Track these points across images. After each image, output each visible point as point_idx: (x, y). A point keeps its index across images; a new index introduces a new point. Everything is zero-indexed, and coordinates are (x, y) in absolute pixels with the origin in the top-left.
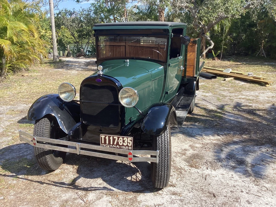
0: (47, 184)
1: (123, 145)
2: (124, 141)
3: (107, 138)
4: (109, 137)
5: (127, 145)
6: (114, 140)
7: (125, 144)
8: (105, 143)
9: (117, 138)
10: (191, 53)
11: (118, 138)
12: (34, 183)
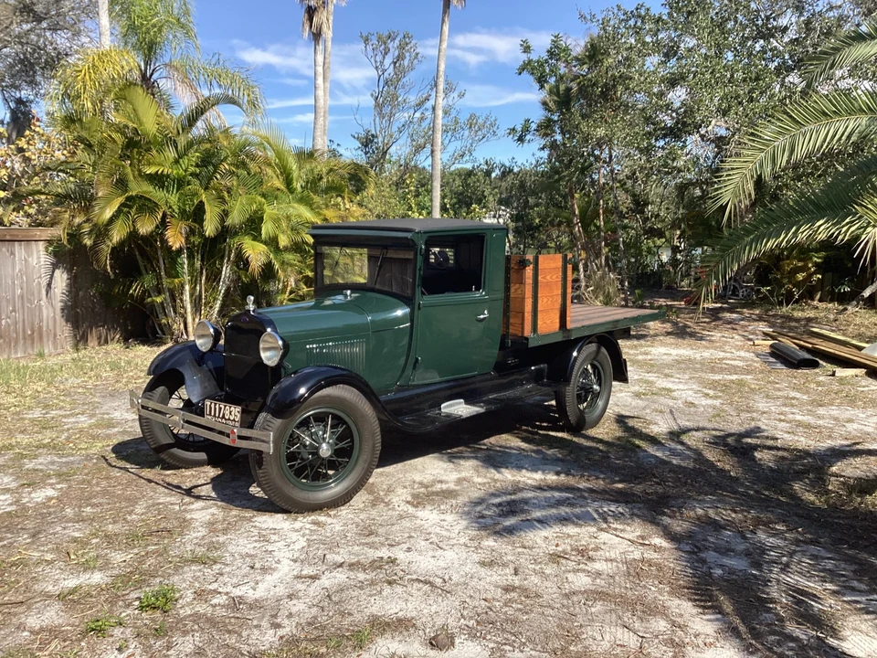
0: (156, 483)
1: (229, 419)
2: (230, 412)
3: (213, 405)
4: (215, 404)
5: (234, 420)
6: (220, 409)
7: (232, 418)
8: (210, 415)
9: (223, 407)
10: (517, 286)
11: (225, 406)
12: (143, 481)
